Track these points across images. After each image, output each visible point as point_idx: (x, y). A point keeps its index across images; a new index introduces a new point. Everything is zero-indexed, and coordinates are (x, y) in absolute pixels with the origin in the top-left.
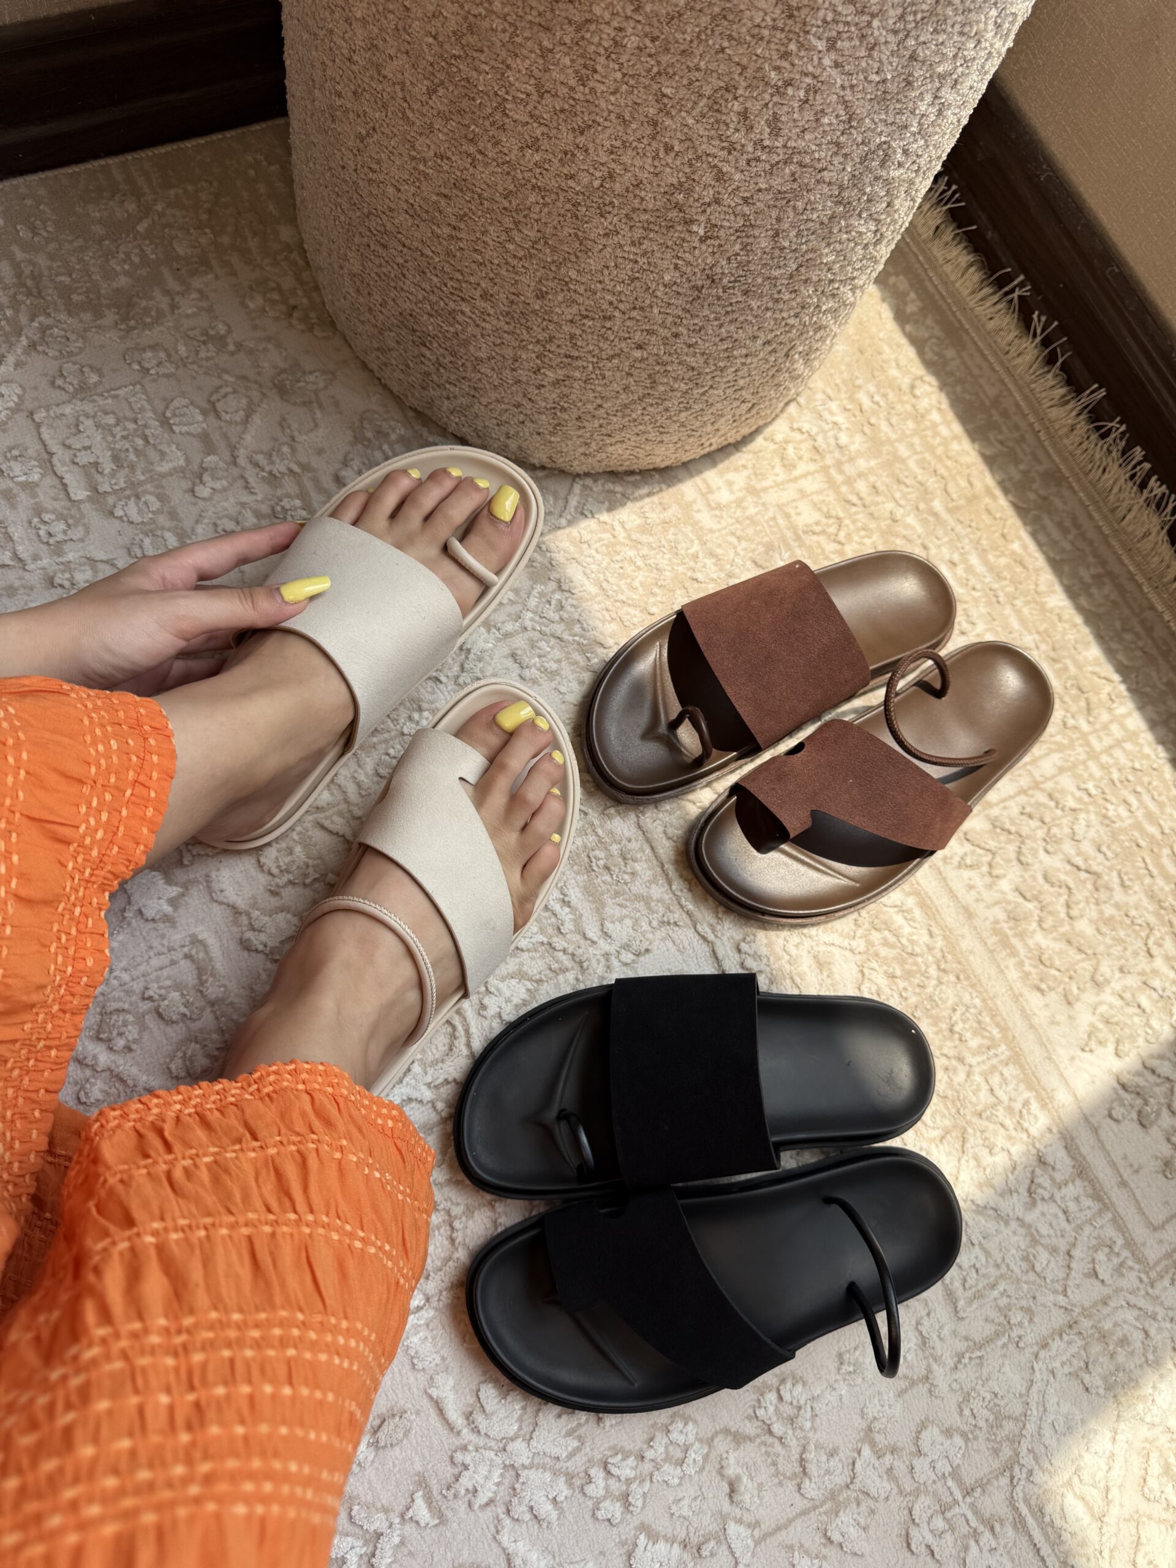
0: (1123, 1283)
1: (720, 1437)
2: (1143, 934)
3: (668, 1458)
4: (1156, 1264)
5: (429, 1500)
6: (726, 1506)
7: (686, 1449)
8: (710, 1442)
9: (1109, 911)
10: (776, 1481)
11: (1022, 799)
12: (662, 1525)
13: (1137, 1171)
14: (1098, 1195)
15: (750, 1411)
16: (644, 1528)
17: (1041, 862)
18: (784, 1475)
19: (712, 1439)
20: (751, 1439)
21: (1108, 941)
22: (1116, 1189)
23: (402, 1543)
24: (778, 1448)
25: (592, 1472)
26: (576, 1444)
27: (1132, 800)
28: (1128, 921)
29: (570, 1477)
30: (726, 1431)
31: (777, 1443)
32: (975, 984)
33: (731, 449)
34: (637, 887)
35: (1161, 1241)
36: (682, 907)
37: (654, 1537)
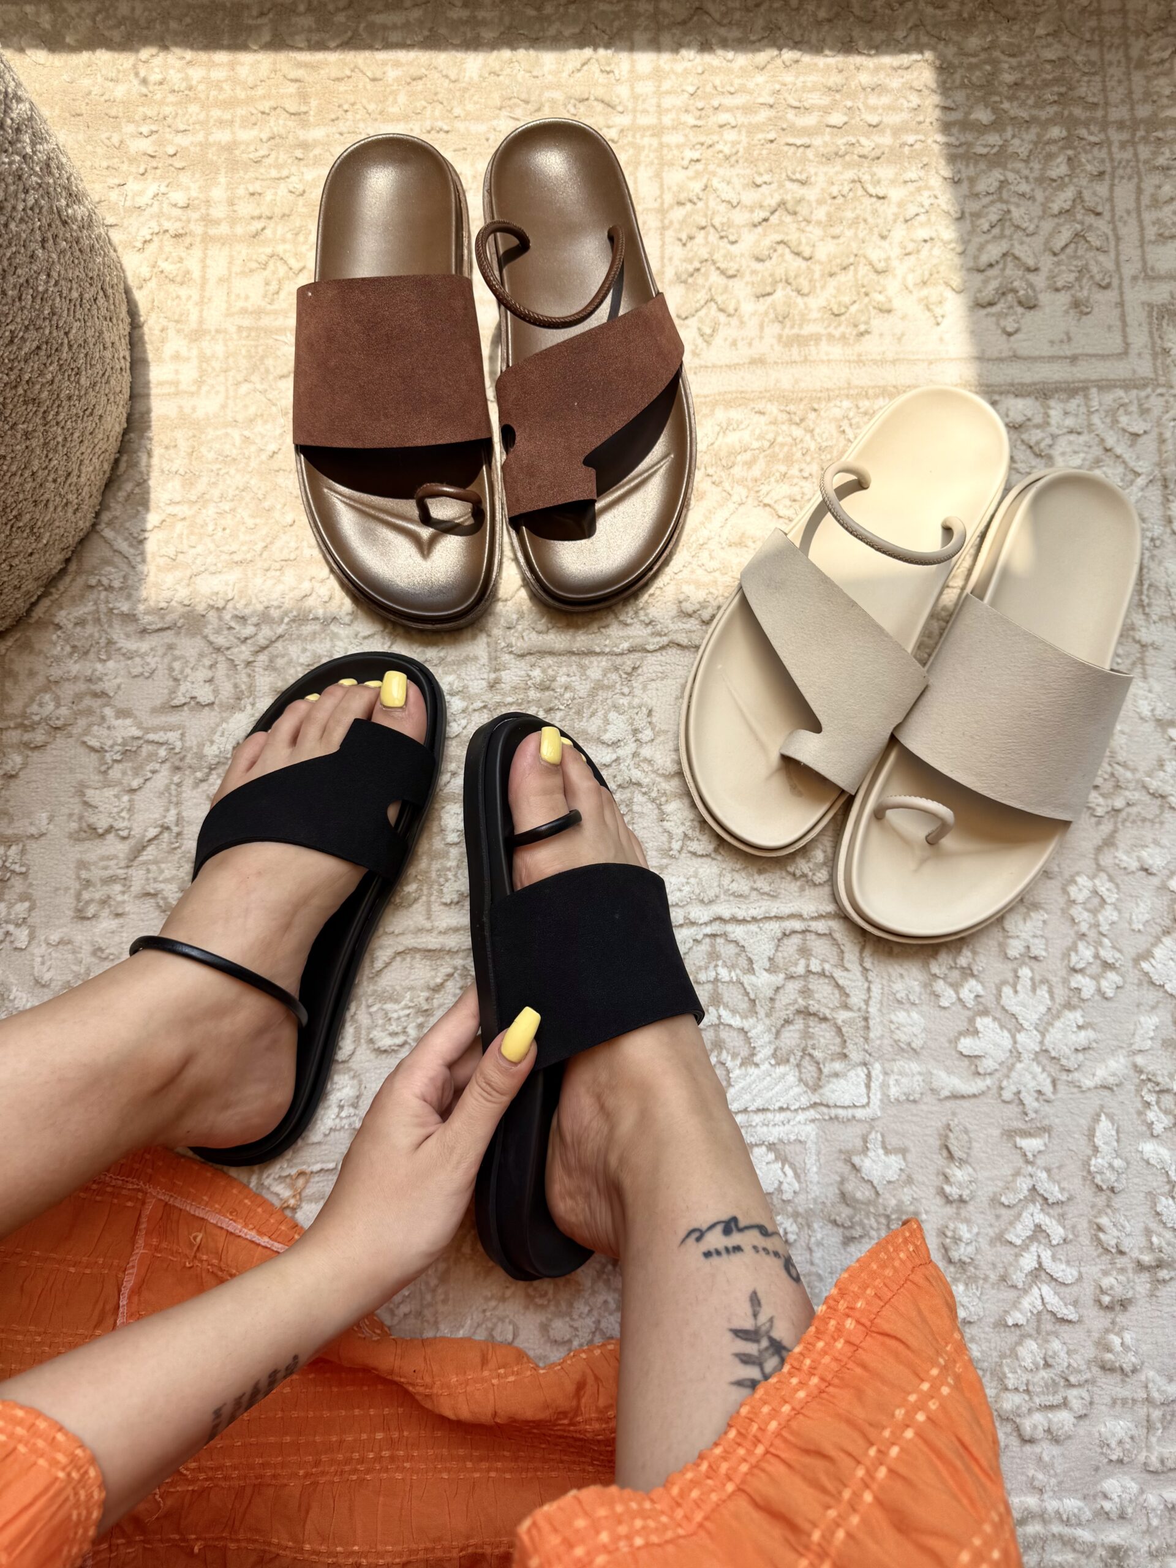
0: (1156, 413)
1: (1101, 857)
2: (860, 192)
3: (1094, 912)
4: (1155, 371)
5: (1026, 1134)
6: (1155, 881)
7: (1095, 892)
8: (1100, 868)
9: (820, 214)
10: (1157, 826)
11: (670, 234)
12: (1143, 943)
13: (1069, 339)
14: (1071, 390)
15: (1094, 820)
16: (1137, 960)
17: (742, 255)
18: (1157, 816)
19: (1098, 865)
20: (1115, 831)
21: (849, 233)
22: (1075, 370)
23: (1048, 1170)
24: (1133, 810)
25: (1073, 985)
26: (1045, 988)
27: (724, 117)
28: (840, 200)
29: (1069, 1006)
30: (1099, 849)
31: (1129, 810)
32: (829, 395)
33: (136, 333)
34: (582, 689)
35: (1139, 354)
36: (622, 654)
37: (1147, 955)
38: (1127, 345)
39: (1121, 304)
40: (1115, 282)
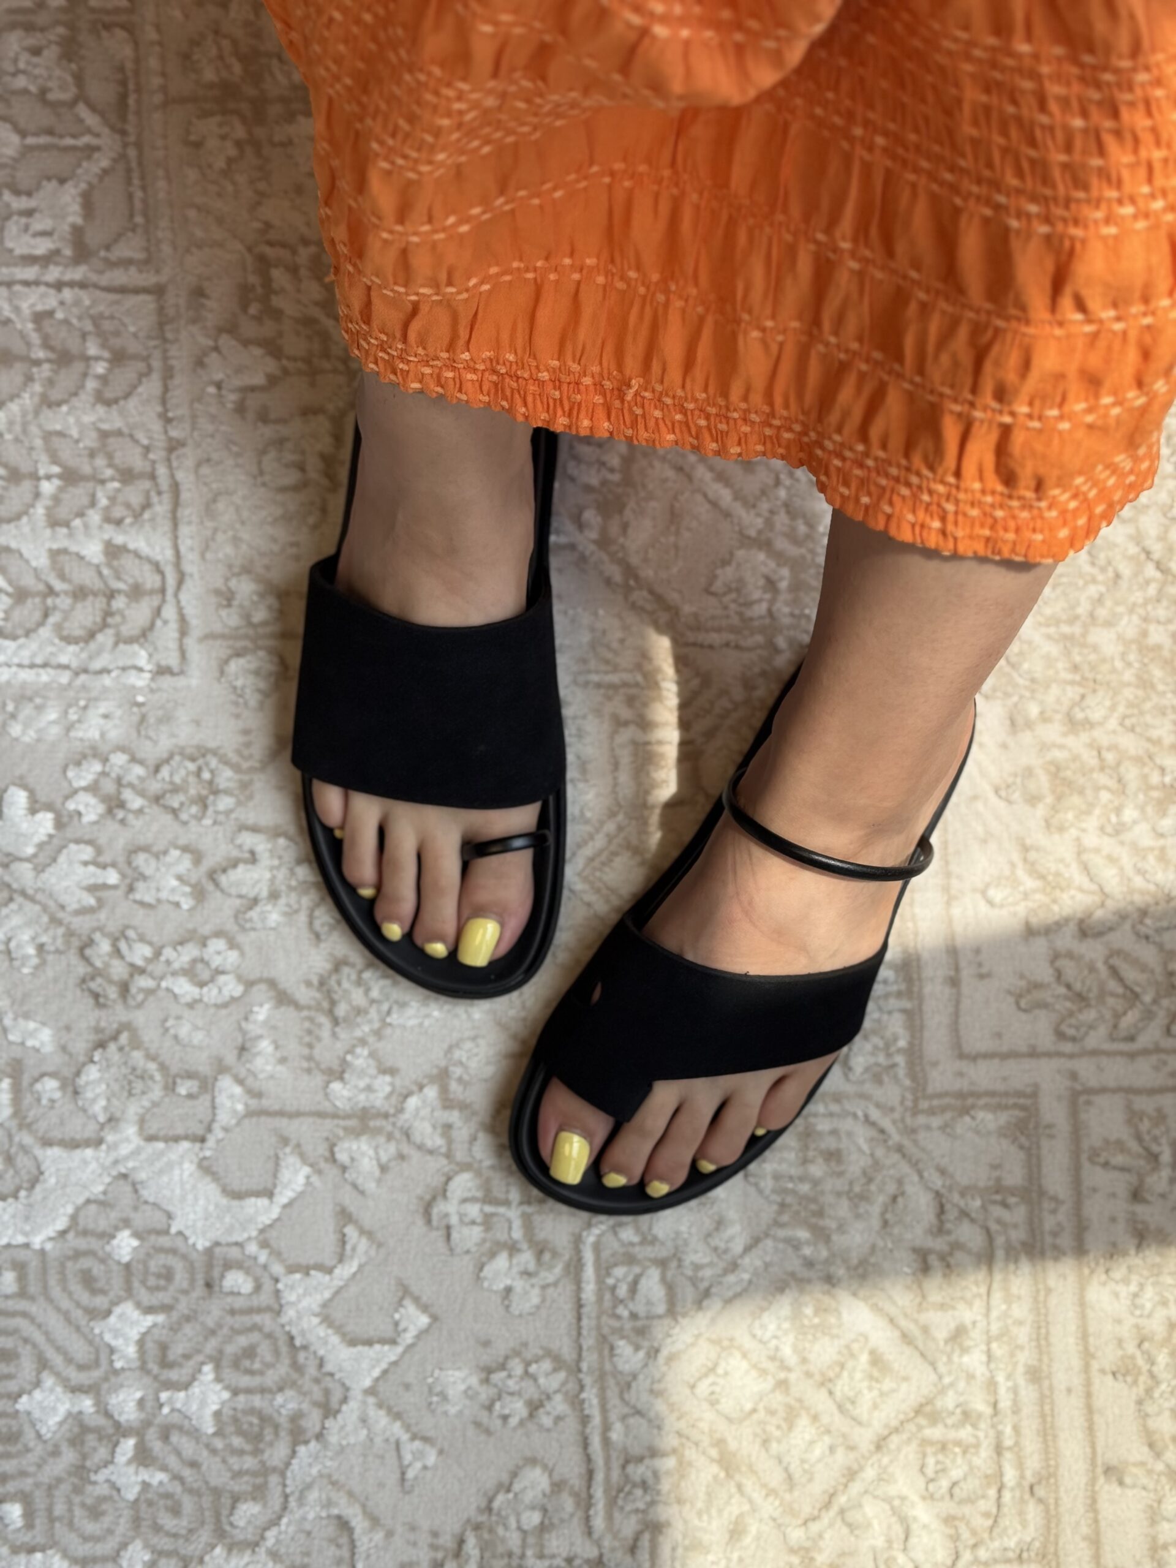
1: (263, 987)
3: (190, 971)
7: (217, 974)
12: (150, 1035)
13: (982, 977)
16: (130, 1028)
19: (253, 983)
20: (297, 1006)
25: (98, 940)
26: (93, 903)
29: (70, 933)
30: (272, 983)
35: (960, 1074)
38: (974, 1058)
39: (1033, 1053)
40: (1068, 1047)
